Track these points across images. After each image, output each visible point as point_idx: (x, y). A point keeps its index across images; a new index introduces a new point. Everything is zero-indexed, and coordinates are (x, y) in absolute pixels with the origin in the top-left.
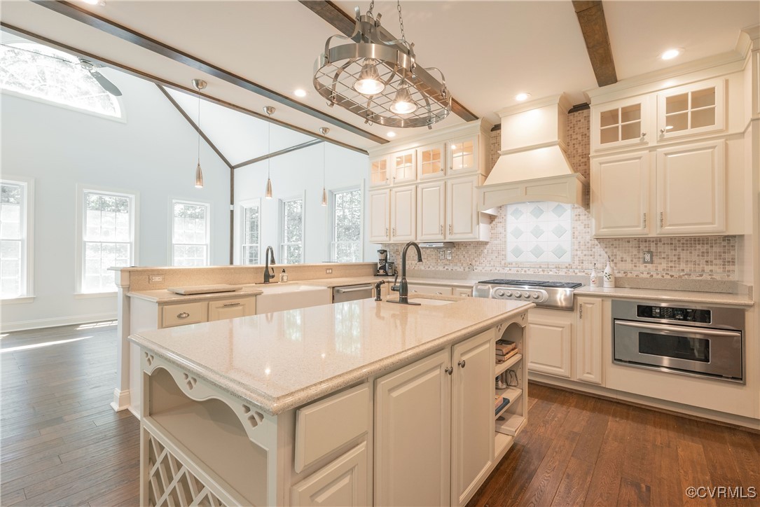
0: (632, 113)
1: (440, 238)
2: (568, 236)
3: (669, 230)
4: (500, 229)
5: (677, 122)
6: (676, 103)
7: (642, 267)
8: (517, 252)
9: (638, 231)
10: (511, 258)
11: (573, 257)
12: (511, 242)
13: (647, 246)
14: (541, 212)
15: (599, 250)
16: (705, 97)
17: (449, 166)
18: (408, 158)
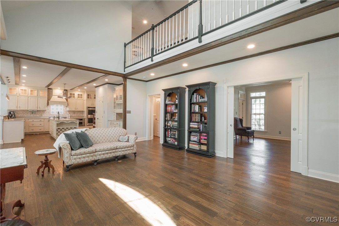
0: (74, 94)
1: (36, 109)
2: (63, 110)
3: (78, 110)
4: (49, 108)
5: (79, 97)
6: (79, 95)
7: (73, 115)
8: (53, 112)
9: (74, 110)
10: (51, 113)
11: (64, 113)
12: (52, 111)
13: (74, 112)
14: (58, 106)
16: (81, 95)
17: (39, 94)
18: (25, 90)
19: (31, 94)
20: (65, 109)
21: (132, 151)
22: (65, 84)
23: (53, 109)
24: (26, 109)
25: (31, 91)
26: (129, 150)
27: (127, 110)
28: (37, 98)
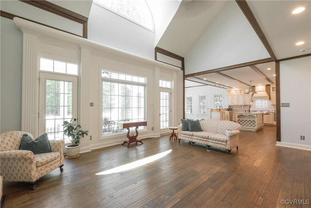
1: (243, 104)
2: (267, 104)
8: (258, 106)
10: (256, 107)
11: (268, 107)
12: (257, 105)
14: (262, 100)
15: (272, 106)
18: (236, 91)
19: (240, 93)
20: (269, 103)
21: (223, 146)
22: (251, 81)
23: (258, 103)
24: (237, 104)
25: (240, 91)
26: (220, 144)
27: (281, 102)
28: (244, 95)
